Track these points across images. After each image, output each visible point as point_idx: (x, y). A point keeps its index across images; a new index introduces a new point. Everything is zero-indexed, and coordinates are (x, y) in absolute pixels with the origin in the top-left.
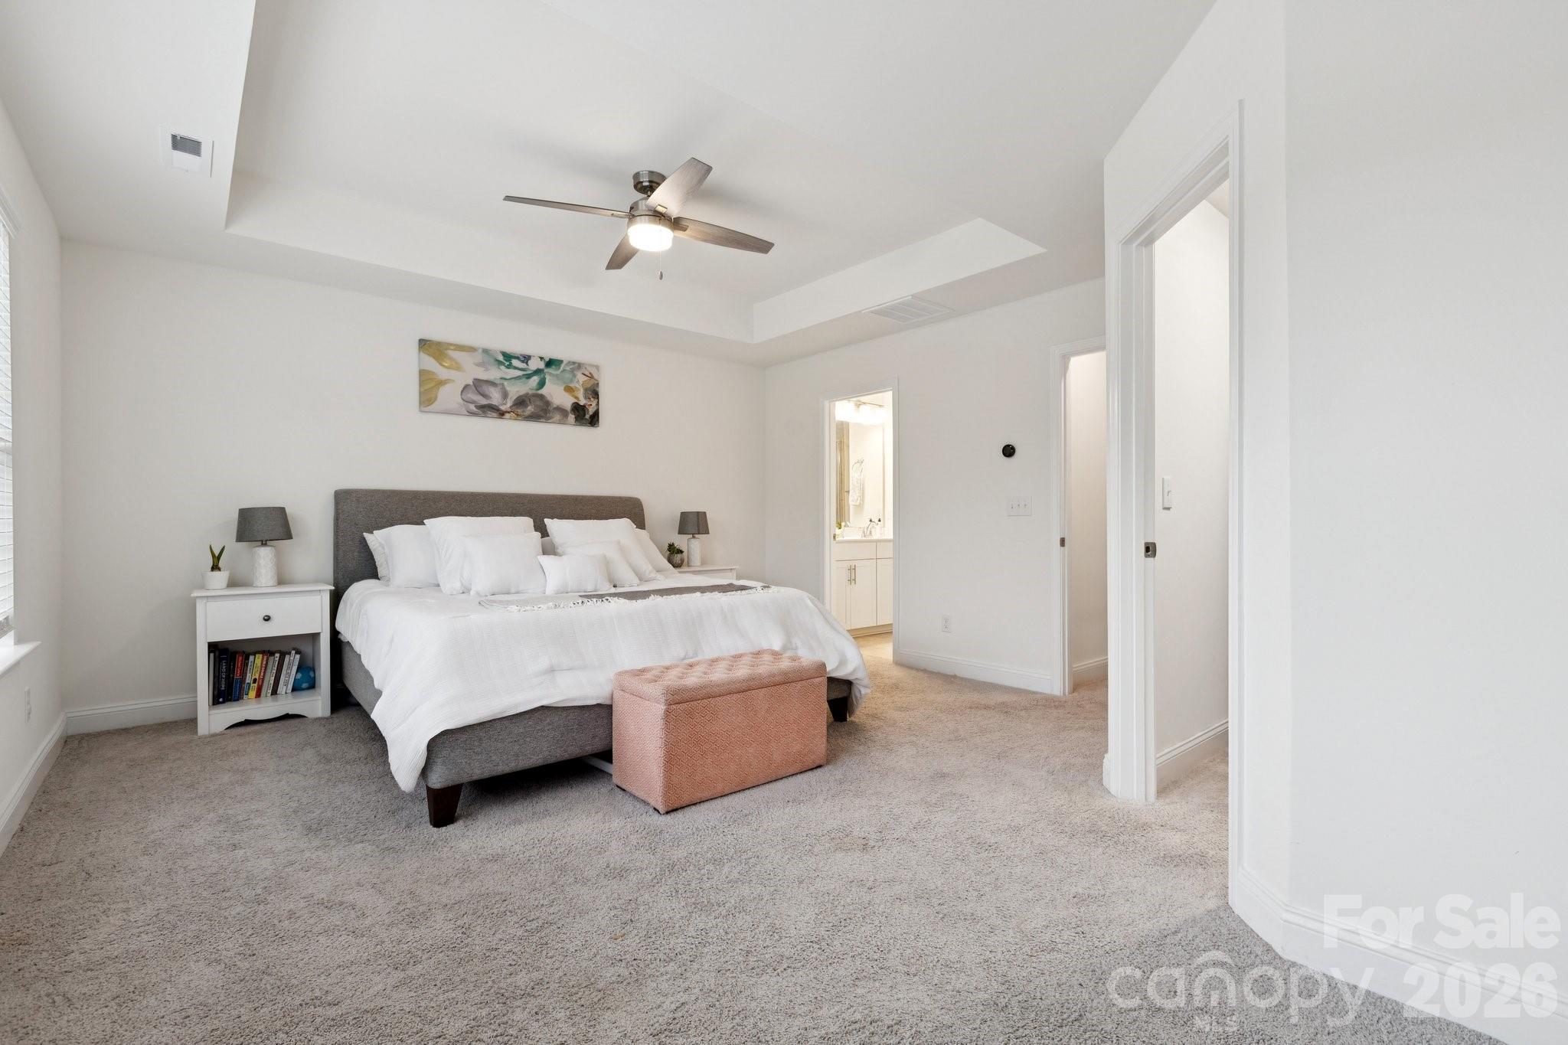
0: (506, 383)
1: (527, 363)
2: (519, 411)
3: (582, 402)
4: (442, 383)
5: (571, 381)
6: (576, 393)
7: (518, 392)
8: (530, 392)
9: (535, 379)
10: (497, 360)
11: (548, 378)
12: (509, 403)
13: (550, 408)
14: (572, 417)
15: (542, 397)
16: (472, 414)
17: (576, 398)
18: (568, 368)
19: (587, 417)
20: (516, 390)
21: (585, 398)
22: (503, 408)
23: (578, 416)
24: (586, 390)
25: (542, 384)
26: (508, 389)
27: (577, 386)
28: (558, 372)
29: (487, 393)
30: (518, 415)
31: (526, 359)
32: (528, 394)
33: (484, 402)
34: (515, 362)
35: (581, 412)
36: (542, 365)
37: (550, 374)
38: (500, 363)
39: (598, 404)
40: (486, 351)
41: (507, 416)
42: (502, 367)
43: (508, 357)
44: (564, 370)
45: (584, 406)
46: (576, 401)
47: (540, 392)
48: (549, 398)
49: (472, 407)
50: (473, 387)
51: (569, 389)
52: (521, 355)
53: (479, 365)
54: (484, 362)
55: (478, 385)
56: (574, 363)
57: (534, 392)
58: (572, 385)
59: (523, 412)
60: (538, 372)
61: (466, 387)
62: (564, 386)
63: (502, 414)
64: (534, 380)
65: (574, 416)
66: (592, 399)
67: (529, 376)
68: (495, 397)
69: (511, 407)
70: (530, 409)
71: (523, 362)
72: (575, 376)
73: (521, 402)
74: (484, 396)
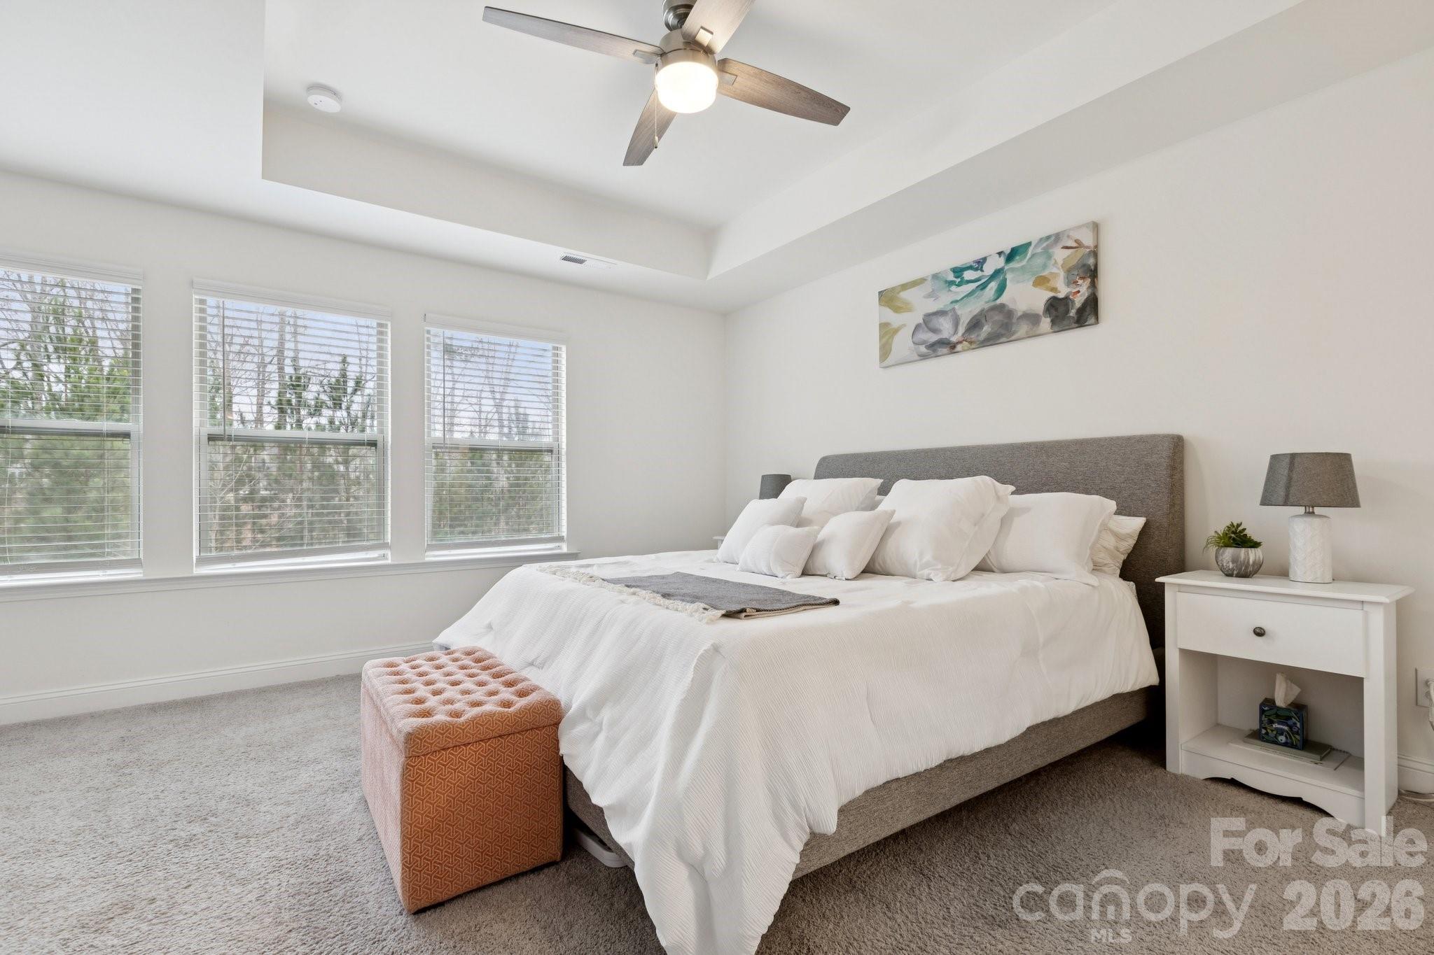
0: (956, 307)
1: (982, 271)
2: (973, 336)
3: (1063, 292)
4: (896, 331)
5: (1045, 266)
6: (1052, 284)
7: (970, 312)
8: (987, 306)
9: (993, 285)
10: (946, 282)
11: (1009, 276)
12: (961, 330)
13: (1014, 320)
14: (1046, 323)
15: (1002, 307)
16: (924, 357)
17: (1054, 289)
18: (1039, 250)
19: (1073, 313)
20: (967, 312)
21: (1068, 284)
22: (954, 339)
23: (1057, 317)
24: (1069, 271)
25: (1001, 289)
26: (959, 312)
27: (1055, 270)
28: (1024, 263)
29: (937, 326)
30: (971, 343)
31: (980, 264)
32: (982, 310)
33: (934, 338)
34: (968, 275)
35: (1061, 309)
36: (1000, 263)
37: (1013, 270)
38: (951, 283)
39: (1093, 285)
40: (935, 277)
41: (959, 348)
42: (953, 288)
43: (958, 271)
44: (1033, 255)
45: (1067, 298)
46: (1051, 294)
47: (998, 302)
48: (1011, 306)
49: (923, 349)
50: (924, 326)
51: (1041, 281)
52: (974, 262)
53: (929, 296)
54: (933, 291)
55: (928, 321)
56: (1048, 238)
57: (992, 304)
58: (1045, 273)
59: (978, 336)
60: (998, 272)
61: (918, 327)
62: (1033, 279)
63: (952, 347)
64: (992, 288)
65: (1048, 320)
66: (1080, 282)
67: (983, 287)
68: (946, 328)
69: (963, 335)
70: (987, 329)
71: (976, 269)
72: (1049, 257)
73: (975, 325)
74: (935, 331)
